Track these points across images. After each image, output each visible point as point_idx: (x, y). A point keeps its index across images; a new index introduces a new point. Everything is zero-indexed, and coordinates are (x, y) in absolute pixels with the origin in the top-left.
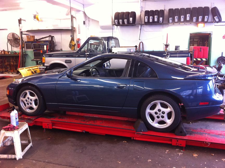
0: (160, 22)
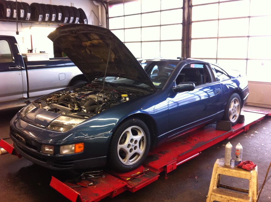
0: (26, 19)
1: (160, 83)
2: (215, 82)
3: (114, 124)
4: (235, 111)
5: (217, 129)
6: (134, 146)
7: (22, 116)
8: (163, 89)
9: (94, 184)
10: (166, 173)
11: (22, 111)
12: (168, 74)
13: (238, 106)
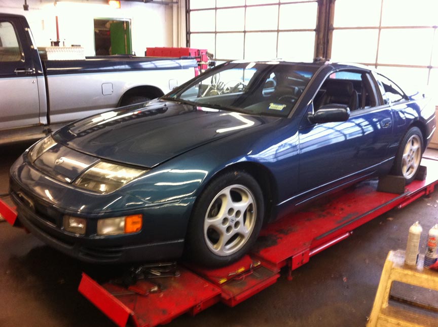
1: (284, 106)
2: (383, 106)
3: (200, 180)
4: (412, 159)
5: (380, 190)
6: (234, 222)
7: (31, 159)
8: (290, 117)
9: (160, 291)
10: (291, 269)
11: (31, 150)
12: (295, 88)
13: (418, 149)
